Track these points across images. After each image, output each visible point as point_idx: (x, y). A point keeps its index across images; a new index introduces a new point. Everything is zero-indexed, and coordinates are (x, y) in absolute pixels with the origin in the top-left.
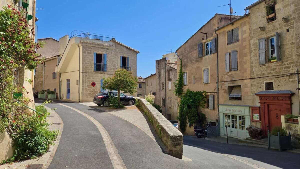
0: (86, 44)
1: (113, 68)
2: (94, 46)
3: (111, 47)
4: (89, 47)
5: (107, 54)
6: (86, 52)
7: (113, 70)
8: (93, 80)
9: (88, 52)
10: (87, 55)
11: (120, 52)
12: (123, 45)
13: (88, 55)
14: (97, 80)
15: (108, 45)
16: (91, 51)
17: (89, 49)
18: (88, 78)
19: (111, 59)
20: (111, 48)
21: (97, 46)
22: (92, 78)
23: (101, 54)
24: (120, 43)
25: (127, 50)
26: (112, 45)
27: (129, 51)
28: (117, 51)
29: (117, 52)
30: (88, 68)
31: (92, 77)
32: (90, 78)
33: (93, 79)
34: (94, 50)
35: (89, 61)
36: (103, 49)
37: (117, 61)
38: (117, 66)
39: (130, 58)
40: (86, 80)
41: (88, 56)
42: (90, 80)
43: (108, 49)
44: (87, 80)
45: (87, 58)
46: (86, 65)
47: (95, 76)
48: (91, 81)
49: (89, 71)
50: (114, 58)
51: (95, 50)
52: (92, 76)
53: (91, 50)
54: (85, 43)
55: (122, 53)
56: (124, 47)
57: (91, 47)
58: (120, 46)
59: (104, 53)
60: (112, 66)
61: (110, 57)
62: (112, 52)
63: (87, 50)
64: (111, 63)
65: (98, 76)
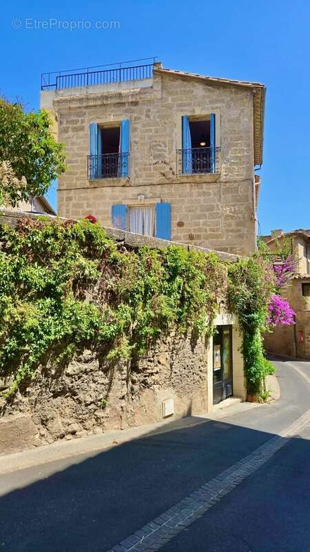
0: (69, 105)
1: (155, 161)
2: (91, 104)
3: (145, 93)
4: (78, 110)
5: (133, 119)
6: (70, 129)
7: (155, 169)
8: (87, 209)
9: (75, 128)
10: (73, 136)
12: (194, 78)
13: (75, 137)
14: (102, 208)
15: (135, 90)
16: (83, 121)
17: (76, 118)
18: (73, 206)
19: (147, 134)
20: (148, 97)
21: (99, 103)
22: (85, 205)
23: (117, 126)
24: (182, 73)
25: (210, 91)
26: (152, 87)
27: (216, 94)
28: (170, 101)
29: (170, 107)
30: (76, 173)
31: (85, 202)
32: (80, 206)
33: (87, 207)
34: (91, 117)
35: (78, 155)
36: (121, 108)
37: (170, 136)
38: (170, 152)
39: (221, 116)
41: (74, 140)
42: (81, 210)
43: (135, 103)
44: (70, 213)
45: (72, 144)
47: (96, 198)
48: (84, 214)
49: (78, 185)
50: (155, 129)
51: (94, 116)
52: (85, 198)
53: (82, 118)
54: (65, 101)
55: (189, 105)
56: (197, 84)
57: (84, 111)
58: (179, 82)
59: (123, 118)
60: (152, 157)
61: (143, 129)
62: (149, 111)
63: (73, 121)
64: (146, 148)
65: (103, 197)
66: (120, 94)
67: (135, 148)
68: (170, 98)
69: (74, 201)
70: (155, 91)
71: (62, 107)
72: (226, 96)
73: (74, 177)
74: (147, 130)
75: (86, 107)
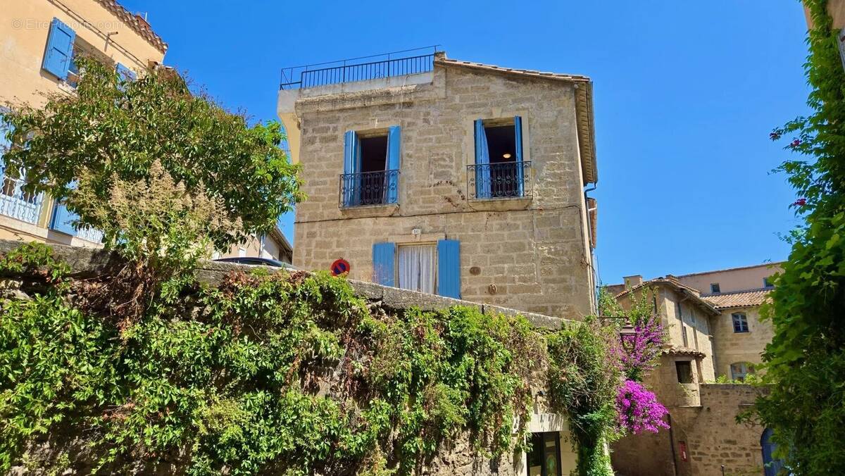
0: (316, 108)
1: (436, 181)
2: (348, 106)
3: (423, 91)
4: (330, 115)
5: (406, 125)
6: (318, 140)
7: (437, 192)
8: (337, 250)
9: (325, 138)
10: (321, 148)
11: (470, 106)
12: (490, 70)
13: (323, 150)
14: (358, 248)
15: (409, 87)
16: (335, 129)
17: (327, 125)
18: (317, 246)
19: (425, 145)
20: (426, 96)
21: (359, 104)
22: (335, 244)
23: (383, 134)
24: (473, 64)
25: (513, 86)
26: (432, 84)
27: (522, 90)
28: (457, 101)
29: (456, 109)
30: (323, 199)
31: (335, 239)
32: (327, 245)
33: (338, 247)
34: (347, 123)
35: (327, 174)
36: (389, 111)
37: (458, 146)
38: (458, 169)
39: (530, 120)
40: (308, 254)
41: (322, 154)
42: (328, 250)
43: (409, 105)
44: (312, 255)
45: (319, 159)
46: (313, 192)
47: (349, 233)
48: (331, 258)
49: (325, 215)
50: (437, 138)
51: (351, 122)
52: (336, 234)
53: (335, 125)
54: (312, 103)
55: (485, 105)
56: (494, 78)
57: (337, 115)
58: (470, 76)
59: (391, 124)
60: (432, 176)
61: (418, 138)
62: (428, 114)
63: (323, 128)
64: (425, 163)
65: (361, 232)
66: (388, 93)
67: (407, 163)
68: (457, 97)
69: (318, 238)
70: (436, 87)
71: (308, 111)
72: (536, 92)
73: (321, 204)
74: (426, 139)
75: (342, 110)
